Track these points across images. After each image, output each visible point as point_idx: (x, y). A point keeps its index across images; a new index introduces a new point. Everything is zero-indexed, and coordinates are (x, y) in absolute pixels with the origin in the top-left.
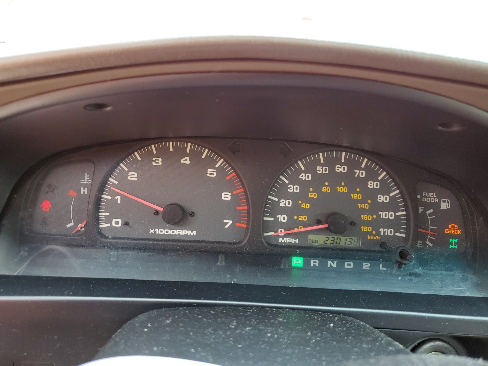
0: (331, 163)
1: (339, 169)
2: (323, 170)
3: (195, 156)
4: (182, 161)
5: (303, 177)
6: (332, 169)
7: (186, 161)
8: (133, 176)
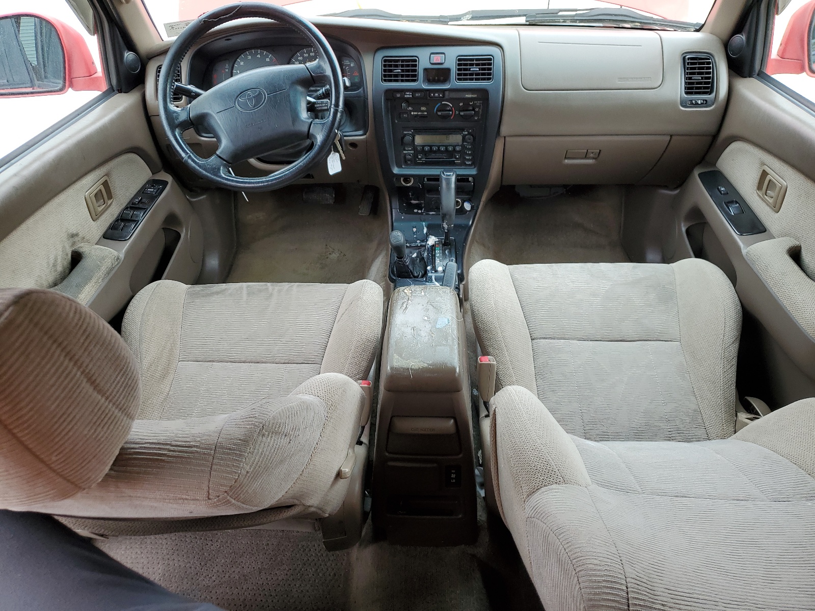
0: (308, 52)
1: (311, 54)
2: (306, 55)
3: (261, 54)
4: (257, 56)
5: (299, 58)
6: (309, 55)
7: (259, 56)
8: (242, 63)
